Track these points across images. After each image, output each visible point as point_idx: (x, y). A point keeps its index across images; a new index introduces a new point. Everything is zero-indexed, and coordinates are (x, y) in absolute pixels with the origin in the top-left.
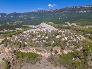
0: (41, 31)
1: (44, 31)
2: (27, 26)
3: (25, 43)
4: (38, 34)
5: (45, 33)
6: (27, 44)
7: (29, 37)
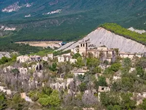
0: (90, 55)
1: (101, 54)
2: (32, 44)
3: (24, 96)
4: (78, 65)
5: (106, 63)
6: (28, 99)
7: (40, 74)
